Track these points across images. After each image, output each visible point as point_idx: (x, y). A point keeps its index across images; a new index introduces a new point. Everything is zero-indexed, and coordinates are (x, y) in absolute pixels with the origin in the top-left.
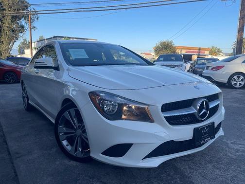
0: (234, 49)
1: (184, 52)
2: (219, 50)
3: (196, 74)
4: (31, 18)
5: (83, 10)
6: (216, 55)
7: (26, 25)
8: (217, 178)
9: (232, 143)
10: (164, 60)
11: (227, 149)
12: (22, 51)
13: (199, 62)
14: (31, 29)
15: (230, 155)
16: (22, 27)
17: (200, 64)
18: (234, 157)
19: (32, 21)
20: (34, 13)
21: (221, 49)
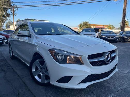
0: (120, 26)
1: (94, 27)
2: (112, 26)
3: (102, 39)
4: (14, 10)
5: (42, 5)
6: (111, 29)
7: (11, 13)
8: (115, 84)
9: (121, 70)
10: (85, 32)
11: (119, 73)
12: (8, 27)
13: (103, 33)
14: (14, 15)
15: (121, 75)
16: (9, 14)
17: (104, 34)
18: (123, 76)
19: (14, 11)
20: (15, 7)
21: (113, 26)
